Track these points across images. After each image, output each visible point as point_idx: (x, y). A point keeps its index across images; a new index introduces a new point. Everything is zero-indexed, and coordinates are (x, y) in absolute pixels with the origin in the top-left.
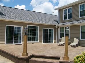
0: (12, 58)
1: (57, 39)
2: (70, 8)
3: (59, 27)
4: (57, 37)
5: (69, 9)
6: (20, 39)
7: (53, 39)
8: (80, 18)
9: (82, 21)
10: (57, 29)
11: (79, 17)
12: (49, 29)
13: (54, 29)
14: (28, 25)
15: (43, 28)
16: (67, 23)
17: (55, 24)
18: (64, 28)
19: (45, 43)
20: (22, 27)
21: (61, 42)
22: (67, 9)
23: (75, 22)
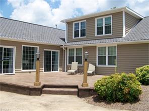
0: (19, 90)
1: (64, 66)
2: (84, 21)
3: (66, 49)
4: (64, 63)
5: (81, 23)
6: (12, 66)
7: (57, 66)
8: (97, 37)
9: (100, 41)
10: (64, 51)
11: (96, 35)
12: (52, 50)
13: (59, 51)
14: (23, 45)
15: (45, 50)
16: (80, 43)
17: (61, 44)
18: (74, 49)
19: (47, 71)
20: (15, 48)
21: (71, 69)
22: (80, 22)
23: (90, 42)
